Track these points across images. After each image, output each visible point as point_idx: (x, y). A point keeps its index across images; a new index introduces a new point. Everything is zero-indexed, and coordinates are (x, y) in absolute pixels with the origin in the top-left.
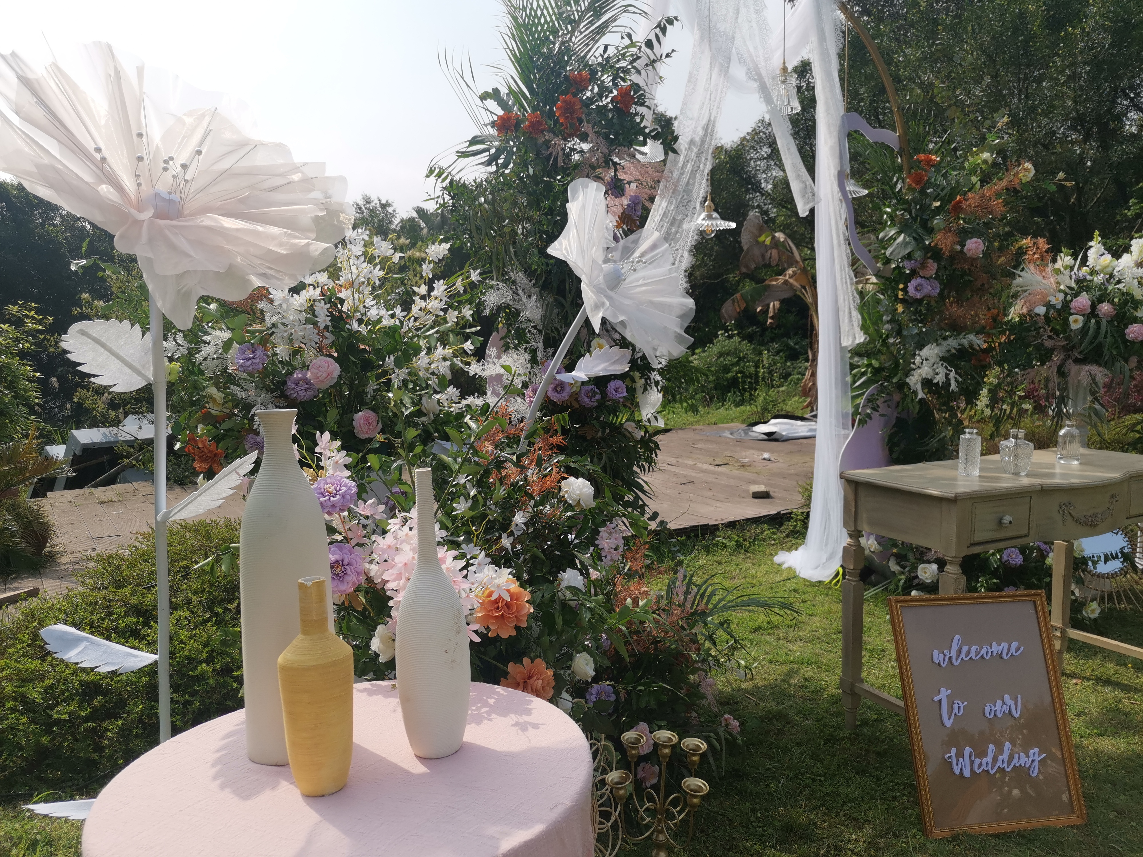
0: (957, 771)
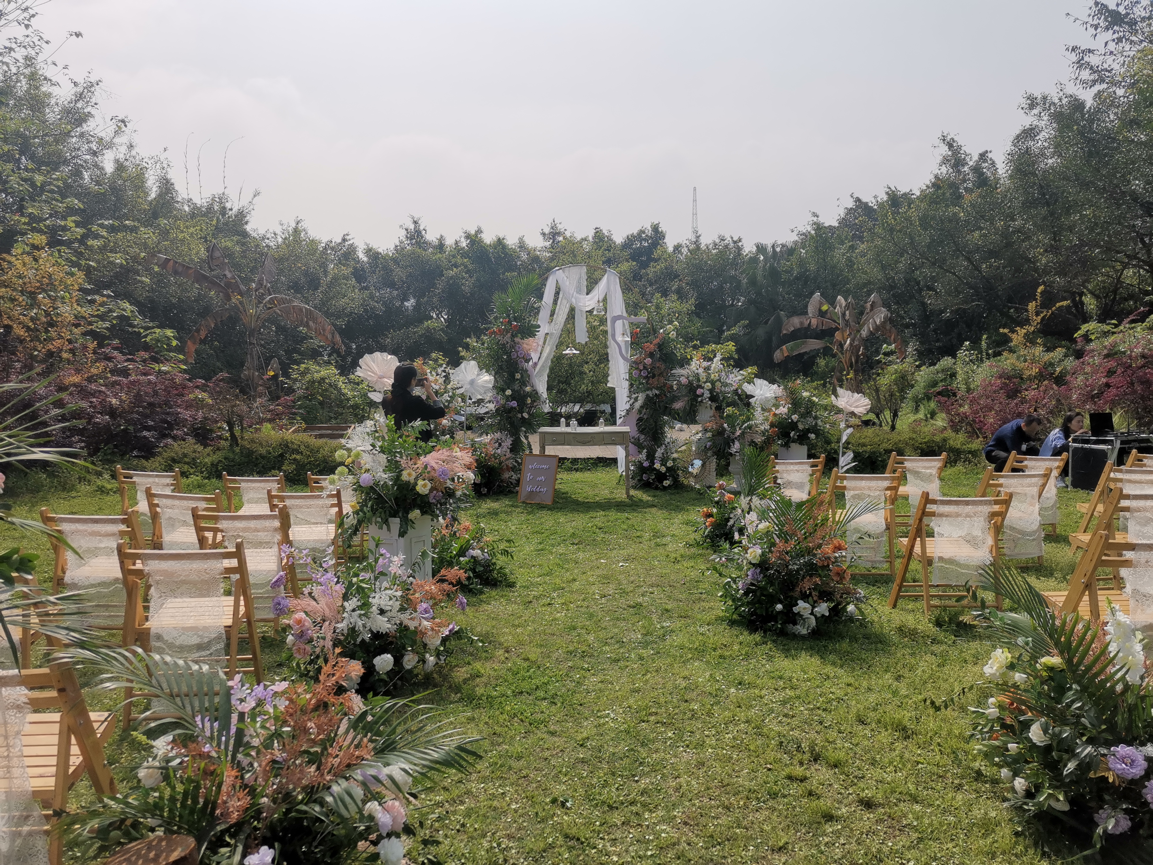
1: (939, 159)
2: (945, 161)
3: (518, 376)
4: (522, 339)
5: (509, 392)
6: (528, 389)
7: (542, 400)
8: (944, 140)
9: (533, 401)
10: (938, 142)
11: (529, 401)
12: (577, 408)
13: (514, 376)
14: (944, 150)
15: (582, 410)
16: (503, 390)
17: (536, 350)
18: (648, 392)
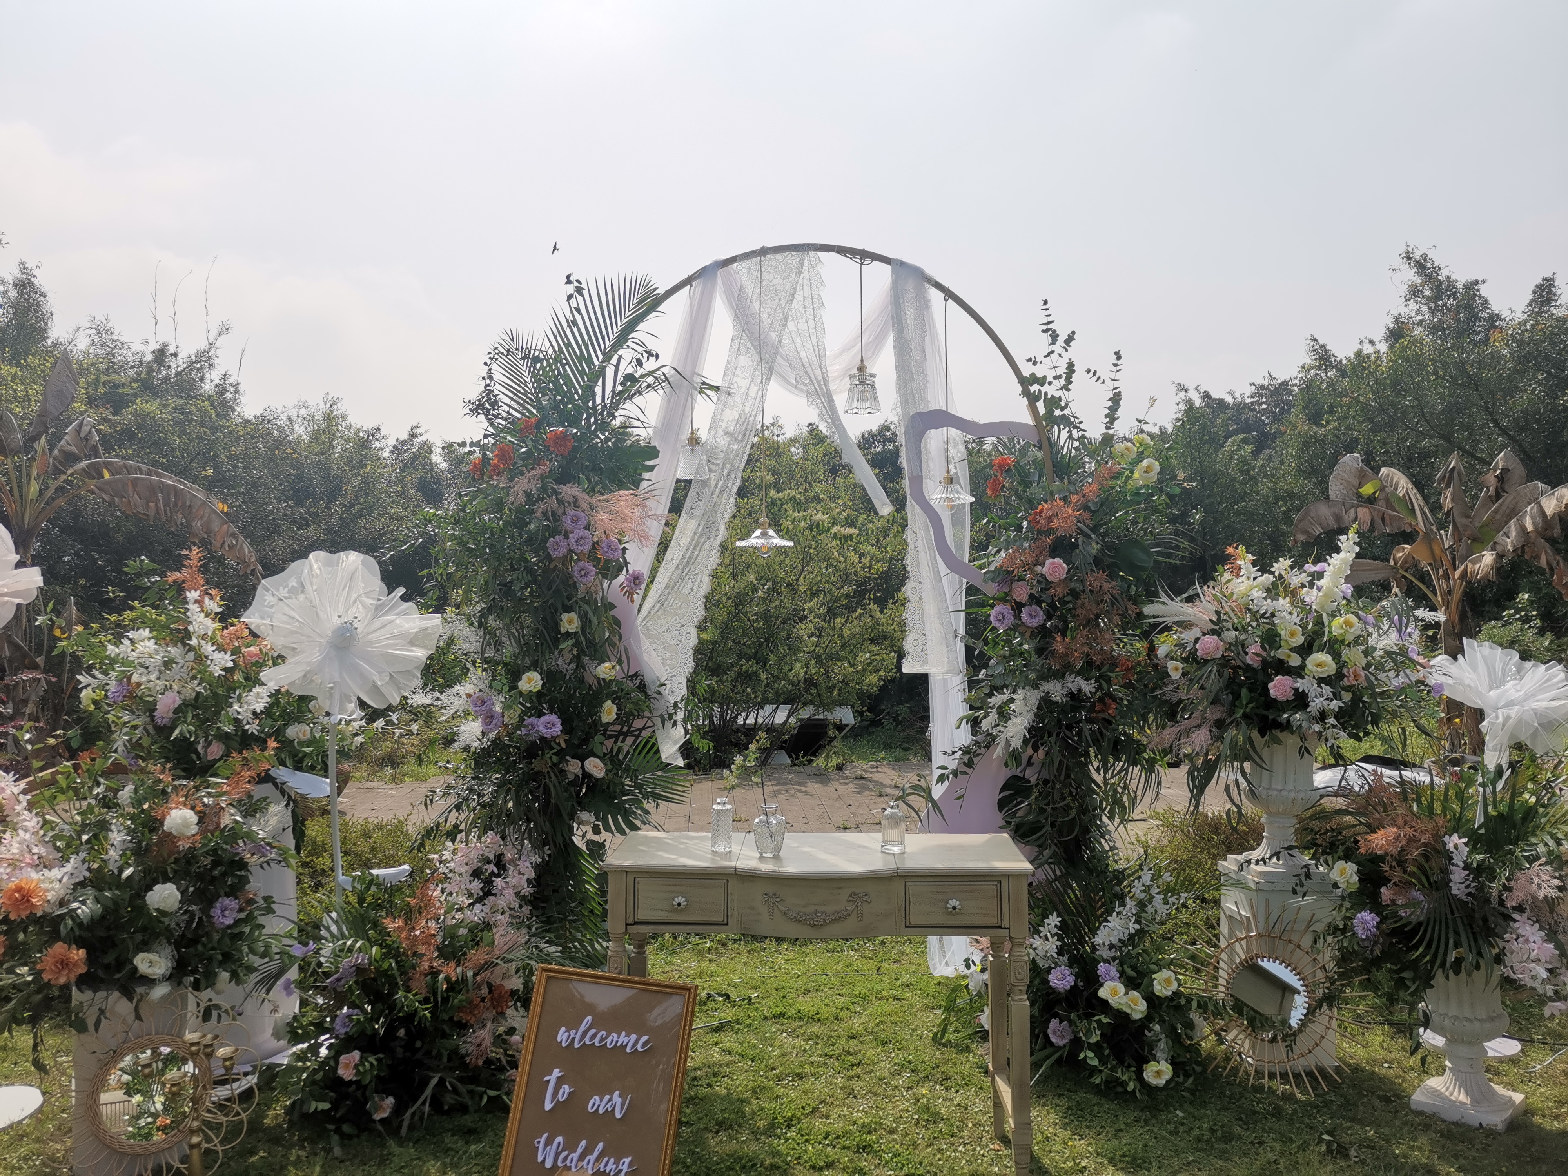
0: (540, 1159)
1: (1404, 290)
2: (1414, 292)
3: (570, 622)
4: (592, 491)
5: (531, 682)
6: (606, 670)
7: (661, 707)
8: (1409, 258)
9: (625, 718)
10: (1399, 262)
11: (609, 712)
12: (780, 717)
13: (556, 624)
14: (1410, 275)
15: (792, 720)
16: (515, 675)
17: (642, 538)
18: (1046, 686)
